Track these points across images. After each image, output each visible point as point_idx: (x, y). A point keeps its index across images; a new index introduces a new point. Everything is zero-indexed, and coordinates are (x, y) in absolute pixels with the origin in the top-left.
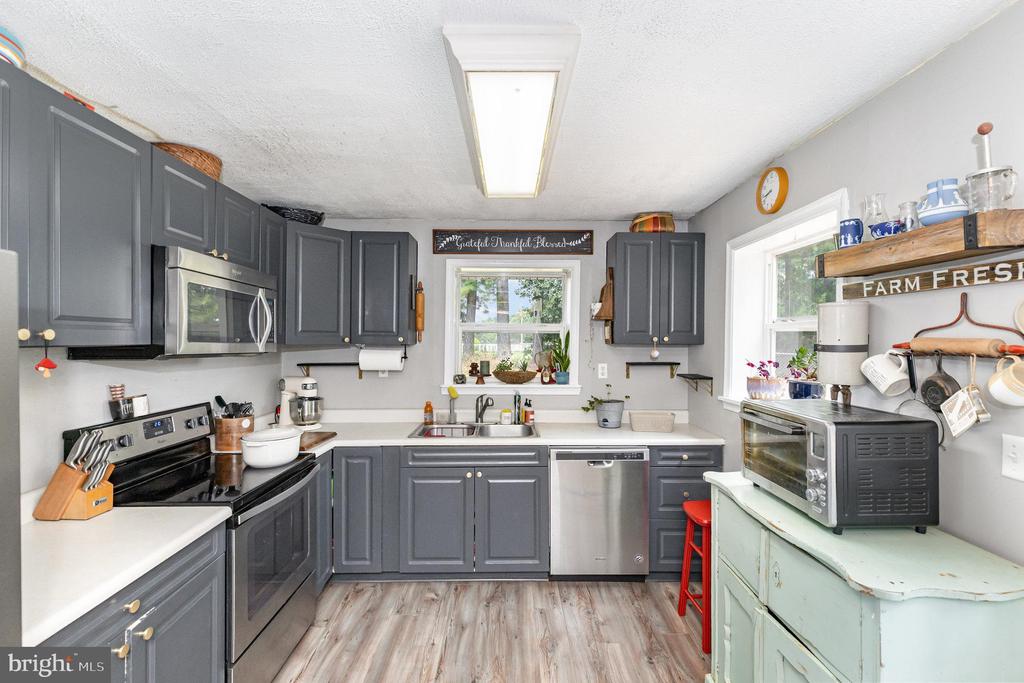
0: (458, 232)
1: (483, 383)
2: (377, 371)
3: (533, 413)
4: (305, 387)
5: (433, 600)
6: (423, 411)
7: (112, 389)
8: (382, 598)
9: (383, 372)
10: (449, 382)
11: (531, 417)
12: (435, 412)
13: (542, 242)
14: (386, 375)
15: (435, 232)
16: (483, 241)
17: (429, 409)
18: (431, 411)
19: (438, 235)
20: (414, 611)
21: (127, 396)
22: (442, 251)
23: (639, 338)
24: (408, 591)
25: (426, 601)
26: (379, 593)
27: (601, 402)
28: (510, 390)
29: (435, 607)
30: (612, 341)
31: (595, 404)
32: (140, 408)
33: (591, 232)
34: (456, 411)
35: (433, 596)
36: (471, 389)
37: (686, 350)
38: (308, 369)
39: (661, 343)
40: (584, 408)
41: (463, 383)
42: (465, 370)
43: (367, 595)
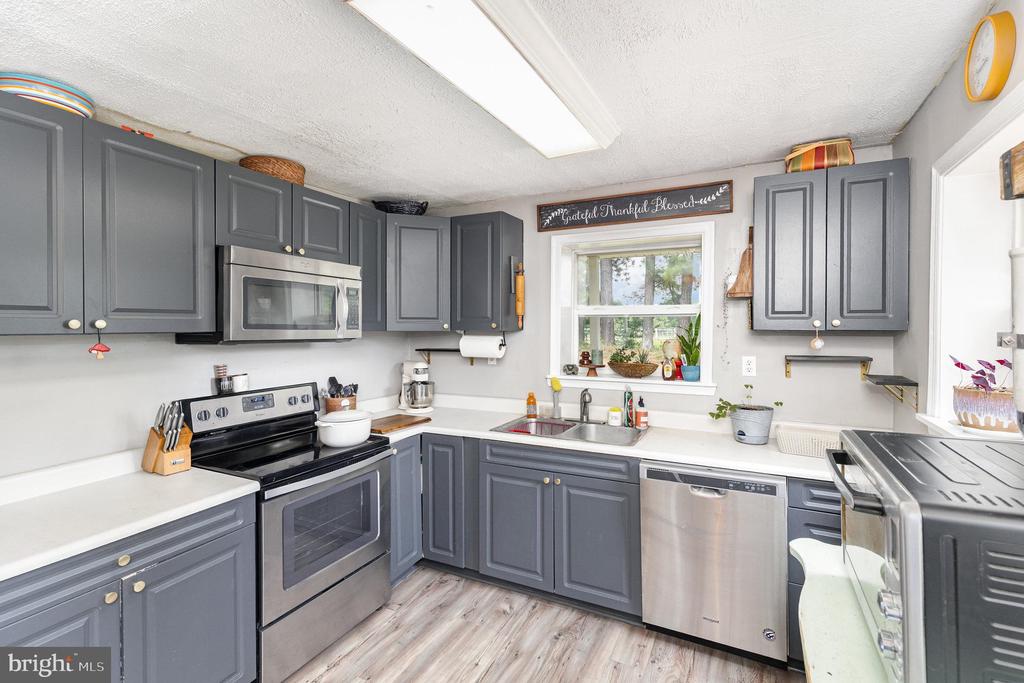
0: (563, 205)
1: (596, 375)
2: (486, 359)
3: (646, 414)
4: (417, 371)
5: (504, 612)
6: (526, 402)
7: (217, 368)
8: (459, 595)
9: (492, 359)
10: (556, 372)
11: (643, 419)
12: (538, 404)
13: (663, 204)
14: (494, 362)
15: (540, 208)
16: (591, 211)
17: (531, 401)
18: (534, 403)
19: (543, 210)
20: (480, 619)
21: (229, 374)
22: (548, 228)
24: (485, 595)
25: (498, 612)
26: (459, 590)
27: (734, 408)
29: (502, 621)
31: (724, 410)
32: (240, 385)
33: (730, 183)
34: (560, 405)
35: (506, 607)
36: (582, 381)
37: (892, 338)
38: (429, 356)
40: (712, 414)
41: (573, 373)
42: (575, 360)
43: (448, 588)
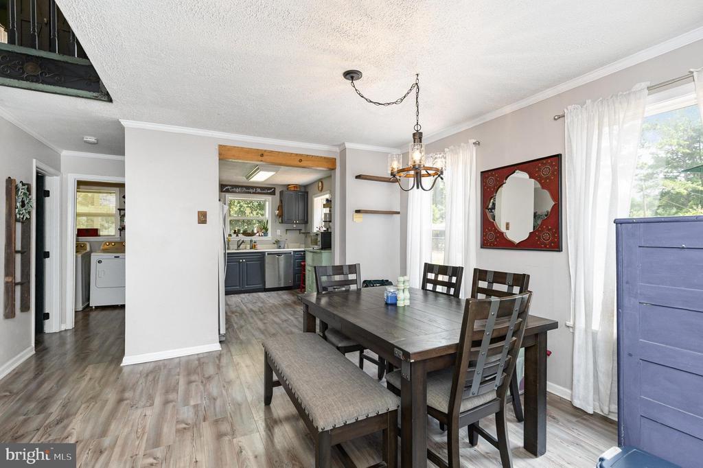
0: (230, 186)
1: (238, 236)
13: (259, 190)
16: (239, 189)
22: (224, 192)
23: (290, 221)
28: (249, 238)
30: (282, 222)
33: (274, 188)
36: (235, 238)
37: (304, 225)
39: (296, 223)
40: (273, 243)
42: (231, 232)
